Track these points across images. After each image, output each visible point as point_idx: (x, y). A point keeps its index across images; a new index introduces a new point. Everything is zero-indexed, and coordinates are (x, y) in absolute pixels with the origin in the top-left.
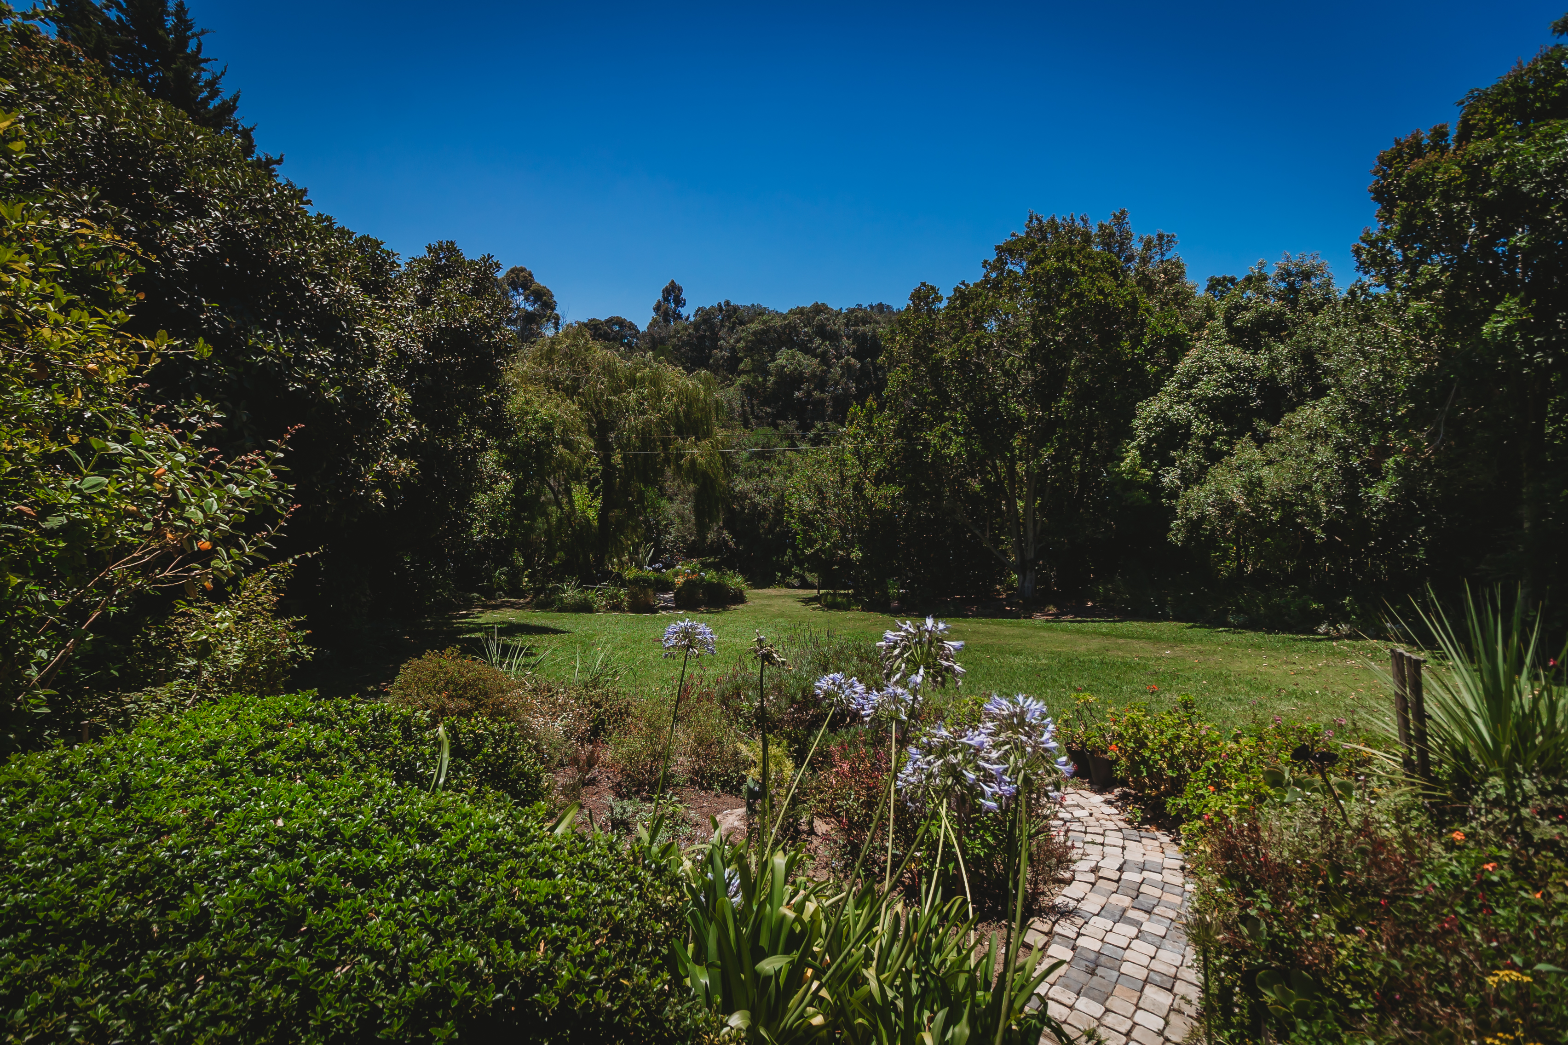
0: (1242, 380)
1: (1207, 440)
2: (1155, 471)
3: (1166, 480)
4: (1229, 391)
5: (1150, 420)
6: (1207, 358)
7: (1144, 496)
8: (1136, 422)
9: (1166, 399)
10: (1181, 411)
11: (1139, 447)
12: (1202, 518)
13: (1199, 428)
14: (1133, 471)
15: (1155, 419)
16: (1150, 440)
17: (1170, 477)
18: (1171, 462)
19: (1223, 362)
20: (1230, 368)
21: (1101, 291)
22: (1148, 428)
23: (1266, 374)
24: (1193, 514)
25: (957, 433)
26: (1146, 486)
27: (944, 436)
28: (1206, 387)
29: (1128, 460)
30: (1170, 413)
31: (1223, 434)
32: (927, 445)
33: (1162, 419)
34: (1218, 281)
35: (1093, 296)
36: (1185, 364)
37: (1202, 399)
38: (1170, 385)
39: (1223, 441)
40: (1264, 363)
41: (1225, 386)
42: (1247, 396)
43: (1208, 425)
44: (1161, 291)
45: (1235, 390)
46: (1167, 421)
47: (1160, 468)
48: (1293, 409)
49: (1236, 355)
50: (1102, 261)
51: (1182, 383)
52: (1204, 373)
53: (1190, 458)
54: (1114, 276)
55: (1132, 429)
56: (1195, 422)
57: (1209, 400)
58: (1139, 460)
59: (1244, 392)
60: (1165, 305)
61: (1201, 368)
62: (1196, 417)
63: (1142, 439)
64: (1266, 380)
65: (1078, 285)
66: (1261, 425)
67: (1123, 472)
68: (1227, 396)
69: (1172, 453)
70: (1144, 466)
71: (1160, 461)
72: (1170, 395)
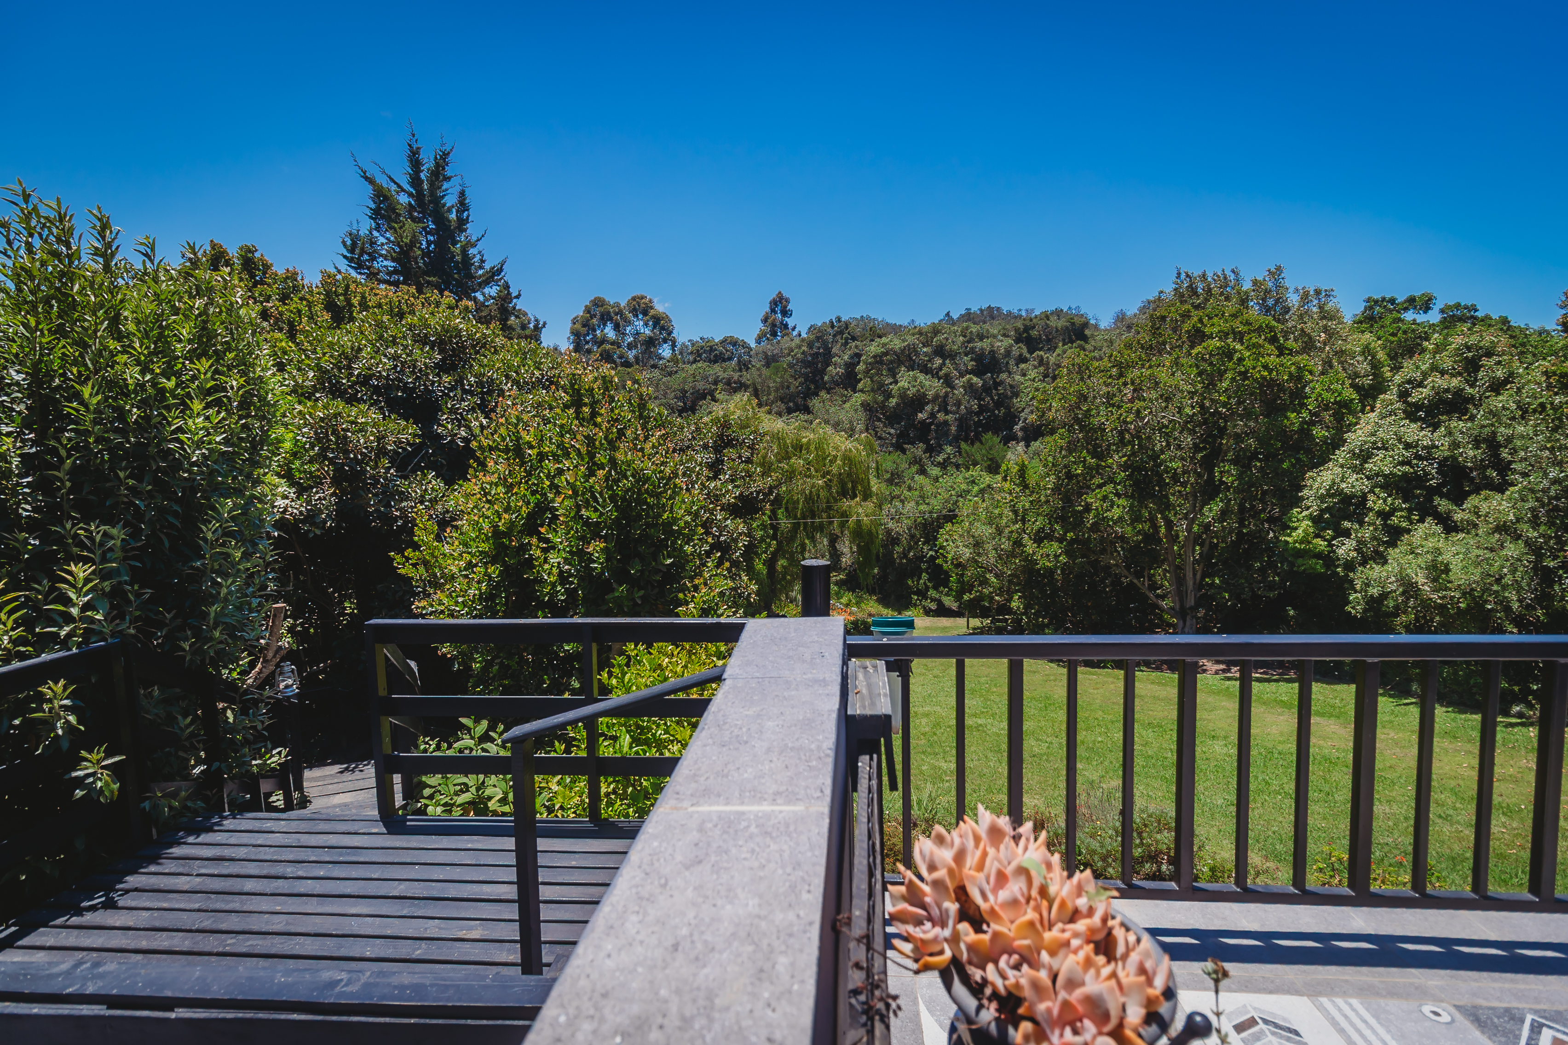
0: (1420, 458)
1: (1385, 515)
2: (1329, 541)
3: (1341, 551)
4: (1407, 468)
5: (1322, 491)
6: (1381, 434)
7: (1319, 566)
8: (1305, 492)
9: (1338, 469)
10: (1354, 483)
11: (1311, 517)
12: (1384, 596)
13: (1377, 502)
14: (1304, 540)
15: (1328, 490)
16: (1323, 511)
17: (1346, 549)
18: (1347, 534)
19: (1400, 440)
20: (1408, 446)
21: (1265, 367)
22: (1322, 498)
23: (1447, 454)
24: (1374, 591)
25: (1118, 495)
26: (1319, 556)
27: (1105, 498)
28: (1382, 463)
29: (1300, 531)
30: (1344, 485)
31: (1402, 510)
32: (1088, 508)
33: (1333, 492)
34: (1376, 302)
35: (1260, 373)
36: (1357, 437)
37: (1377, 475)
38: (1341, 455)
39: (1401, 517)
40: (1444, 443)
41: (1402, 463)
42: (1426, 474)
43: (1385, 501)
44: (1322, 350)
45: (1412, 467)
46: (1340, 492)
47: (1334, 538)
48: (1477, 491)
49: (1413, 431)
50: (1261, 326)
51: (1354, 454)
52: (1378, 449)
53: (1367, 533)
54: (1273, 340)
55: (1302, 499)
56: (1371, 497)
57: (1385, 476)
58: (1311, 530)
59: (1423, 469)
60: (1328, 364)
61: (1375, 443)
62: (1372, 491)
63: (1314, 510)
64: (1446, 459)
65: (1240, 360)
66: (1443, 505)
67: (1295, 542)
68: (1405, 474)
69: (1347, 524)
70: (1317, 536)
71: (1334, 531)
72: (1342, 466)
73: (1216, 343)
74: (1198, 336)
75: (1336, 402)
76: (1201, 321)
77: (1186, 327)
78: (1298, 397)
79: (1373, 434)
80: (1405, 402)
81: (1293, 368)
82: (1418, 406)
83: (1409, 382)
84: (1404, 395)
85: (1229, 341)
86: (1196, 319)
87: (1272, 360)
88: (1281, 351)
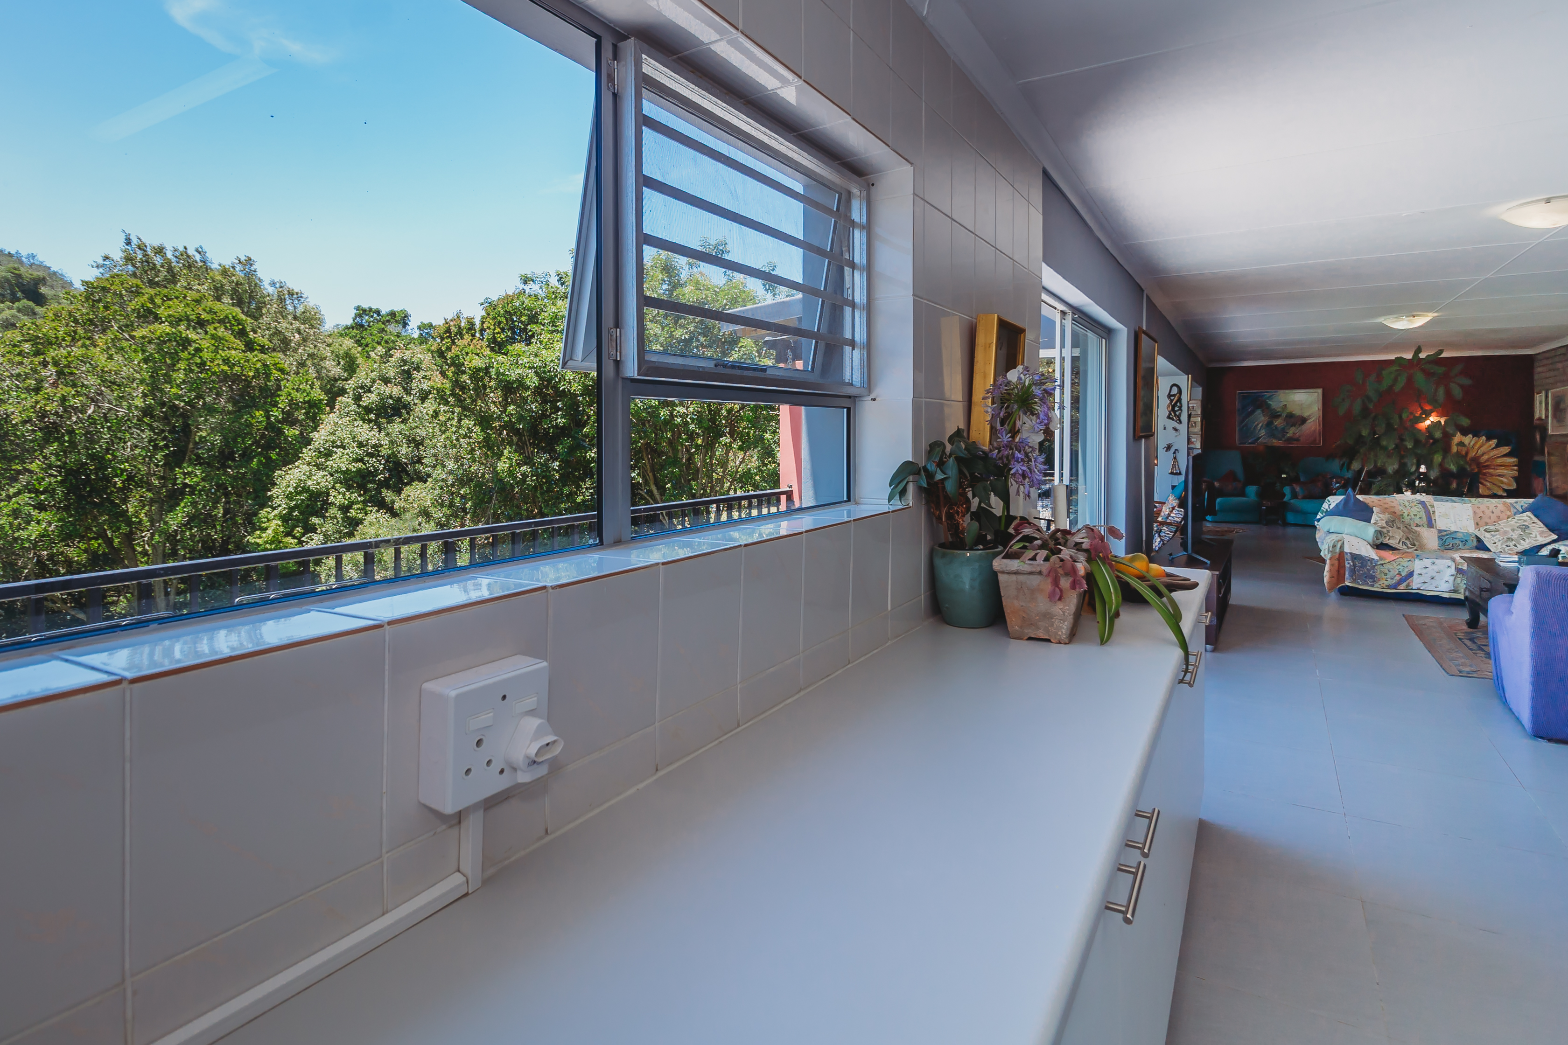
0: (371, 455)
1: (345, 509)
2: (299, 539)
4: (360, 465)
5: (291, 489)
6: (338, 433)
8: (274, 491)
9: (305, 468)
10: (319, 480)
11: (280, 516)
13: (338, 498)
14: (276, 541)
15: (295, 488)
16: (292, 509)
18: (313, 530)
19: (353, 439)
20: (360, 445)
21: (226, 361)
22: (290, 497)
23: (390, 451)
28: (341, 461)
29: (269, 531)
30: (309, 483)
31: (358, 502)
33: (302, 488)
36: (320, 437)
37: (337, 472)
38: (307, 454)
39: (358, 509)
40: (385, 442)
41: (357, 460)
42: (376, 470)
43: (344, 495)
44: (295, 351)
45: (365, 464)
46: (306, 490)
47: (303, 535)
48: (409, 484)
49: (365, 432)
50: (227, 317)
51: (320, 452)
52: (338, 447)
53: (329, 527)
54: (242, 334)
55: (270, 498)
56: (333, 493)
57: (344, 473)
58: (282, 529)
59: (373, 466)
60: (302, 364)
61: (333, 442)
62: (333, 487)
63: (282, 509)
64: (389, 456)
65: (198, 350)
66: (388, 495)
67: (266, 542)
68: (359, 471)
69: (315, 520)
70: (288, 534)
71: (303, 528)
72: (309, 464)
73: (166, 328)
74: (148, 315)
75: (305, 402)
76: (152, 300)
77: (135, 303)
78: (270, 395)
79: (333, 434)
80: (359, 406)
81: (259, 365)
82: (368, 410)
83: (362, 387)
84: (358, 398)
85: (182, 327)
86: (146, 297)
87: (235, 355)
88: (250, 346)
